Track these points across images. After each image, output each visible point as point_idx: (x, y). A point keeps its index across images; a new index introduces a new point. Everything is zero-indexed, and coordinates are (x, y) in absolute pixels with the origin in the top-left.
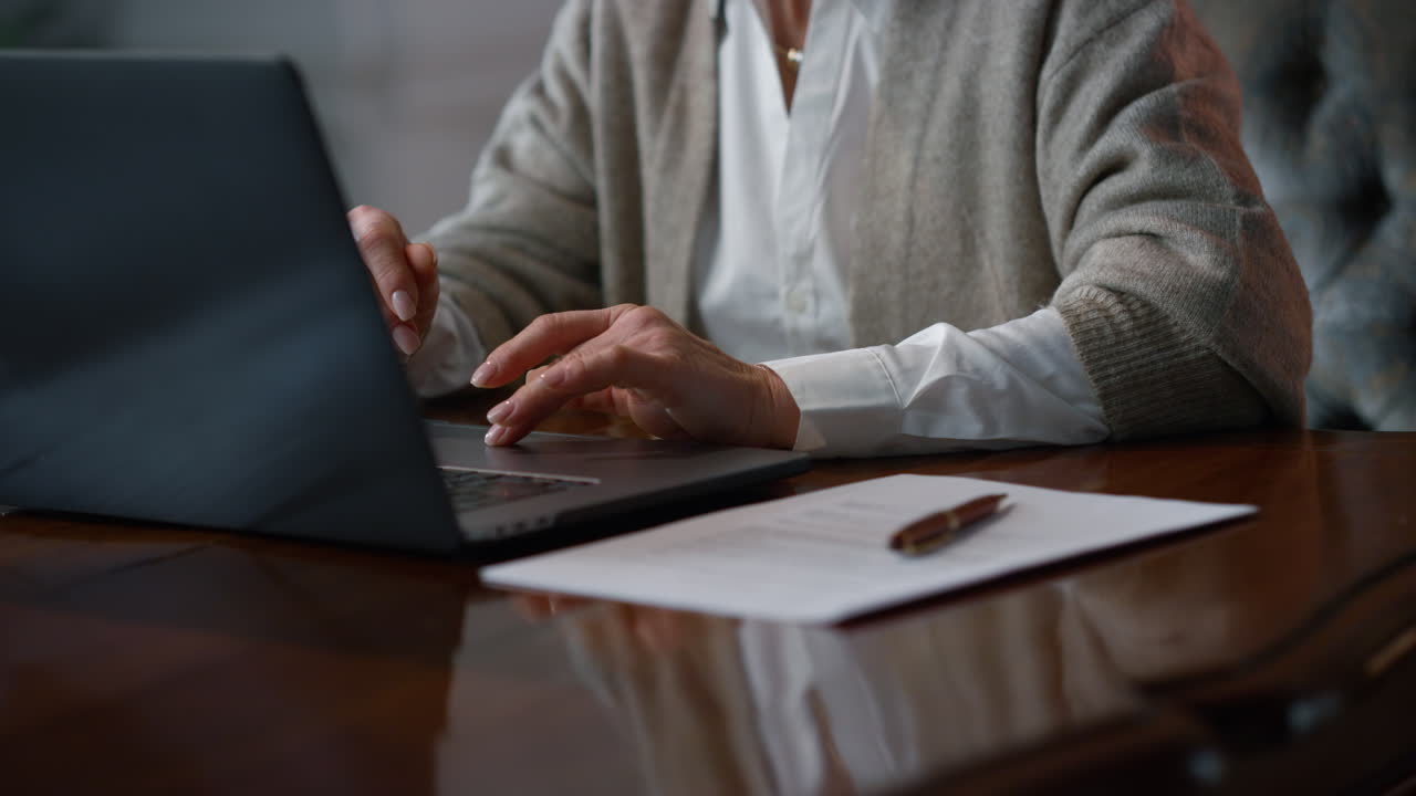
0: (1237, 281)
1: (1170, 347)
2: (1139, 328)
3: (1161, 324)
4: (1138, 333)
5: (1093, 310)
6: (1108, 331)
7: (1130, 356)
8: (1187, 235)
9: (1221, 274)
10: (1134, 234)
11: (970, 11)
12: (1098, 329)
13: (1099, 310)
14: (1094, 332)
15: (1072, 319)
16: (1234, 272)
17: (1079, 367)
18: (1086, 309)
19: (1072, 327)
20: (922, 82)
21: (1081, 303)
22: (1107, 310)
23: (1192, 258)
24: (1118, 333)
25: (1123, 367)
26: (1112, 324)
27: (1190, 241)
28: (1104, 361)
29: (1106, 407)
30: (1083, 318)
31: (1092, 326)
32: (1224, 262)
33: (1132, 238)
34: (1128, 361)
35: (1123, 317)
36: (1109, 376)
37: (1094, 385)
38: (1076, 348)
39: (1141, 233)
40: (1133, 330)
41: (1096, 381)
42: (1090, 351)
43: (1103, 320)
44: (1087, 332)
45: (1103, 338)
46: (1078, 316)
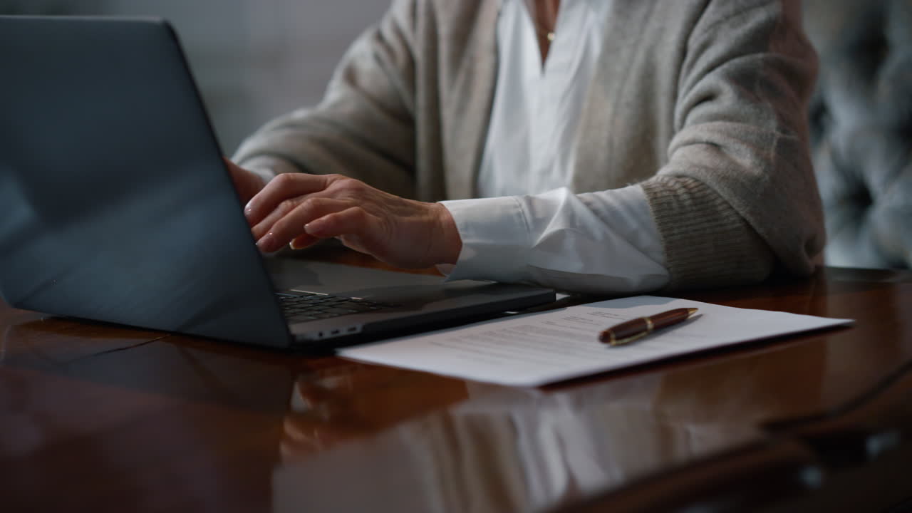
0: (767, 177)
1: (716, 220)
2: (696, 205)
3: (710, 204)
4: (694, 208)
5: (666, 190)
6: (675, 205)
7: (688, 223)
8: (737, 146)
9: (757, 172)
10: (701, 142)
11: (659, 6)
12: (669, 203)
13: (670, 191)
14: (666, 205)
15: (652, 195)
16: (765, 171)
17: (654, 226)
18: (662, 189)
19: (651, 200)
20: (625, 53)
21: (658, 185)
22: (675, 191)
23: (739, 160)
24: (682, 207)
25: (684, 229)
26: (678, 201)
27: (739, 150)
28: (671, 225)
29: (669, 255)
30: (659, 195)
31: (664, 200)
32: (760, 165)
33: (700, 145)
34: (687, 226)
35: (685, 196)
36: (673, 235)
37: (662, 239)
38: (653, 214)
39: (707, 143)
40: (690, 205)
41: (665, 237)
42: (662, 217)
43: (672, 198)
44: (661, 204)
45: (671, 209)
46: (655, 193)
